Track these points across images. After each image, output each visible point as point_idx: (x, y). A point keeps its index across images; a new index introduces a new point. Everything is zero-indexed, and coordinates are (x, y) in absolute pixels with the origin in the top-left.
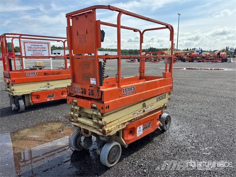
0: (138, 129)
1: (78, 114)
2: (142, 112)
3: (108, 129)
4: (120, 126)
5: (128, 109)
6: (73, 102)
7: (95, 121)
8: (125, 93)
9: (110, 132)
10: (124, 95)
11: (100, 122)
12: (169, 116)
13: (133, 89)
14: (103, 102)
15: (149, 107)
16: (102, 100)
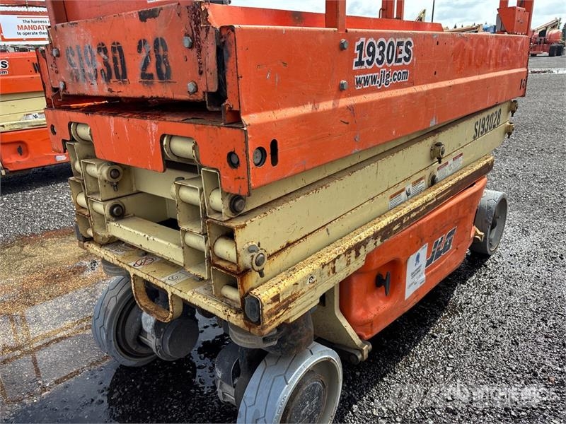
0: (411, 266)
1: (109, 204)
2: (423, 184)
3: (272, 292)
4: (340, 265)
5: (370, 169)
6: (73, 140)
7: (196, 241)
8: (366, 71)
9: (286, 306)
10: (359, 82)
11: (224, 249)
12: (503, 203)
13: (404, 54)
14: (235, 119)
15: (451, 162)
16: (230, 102)
